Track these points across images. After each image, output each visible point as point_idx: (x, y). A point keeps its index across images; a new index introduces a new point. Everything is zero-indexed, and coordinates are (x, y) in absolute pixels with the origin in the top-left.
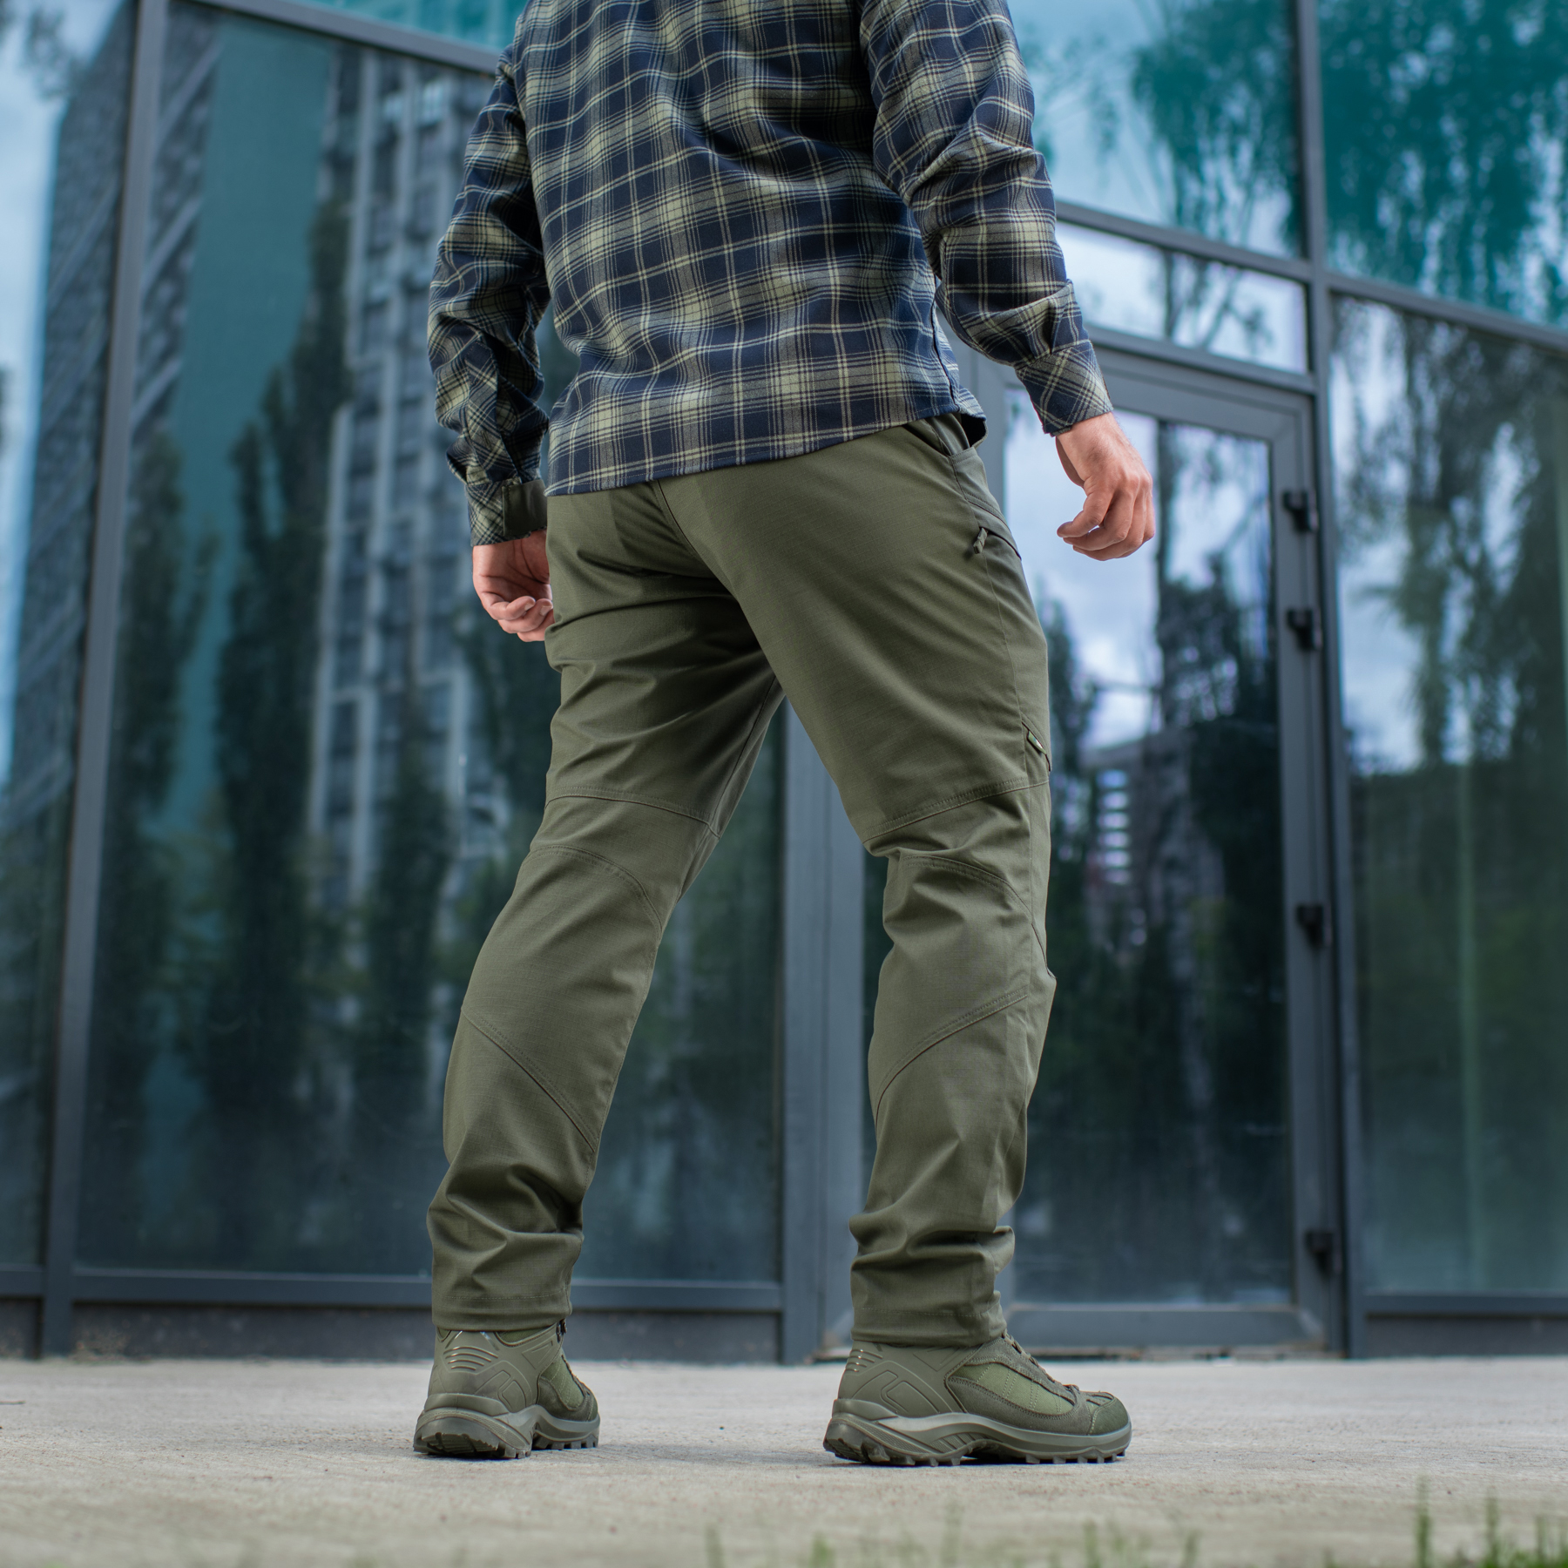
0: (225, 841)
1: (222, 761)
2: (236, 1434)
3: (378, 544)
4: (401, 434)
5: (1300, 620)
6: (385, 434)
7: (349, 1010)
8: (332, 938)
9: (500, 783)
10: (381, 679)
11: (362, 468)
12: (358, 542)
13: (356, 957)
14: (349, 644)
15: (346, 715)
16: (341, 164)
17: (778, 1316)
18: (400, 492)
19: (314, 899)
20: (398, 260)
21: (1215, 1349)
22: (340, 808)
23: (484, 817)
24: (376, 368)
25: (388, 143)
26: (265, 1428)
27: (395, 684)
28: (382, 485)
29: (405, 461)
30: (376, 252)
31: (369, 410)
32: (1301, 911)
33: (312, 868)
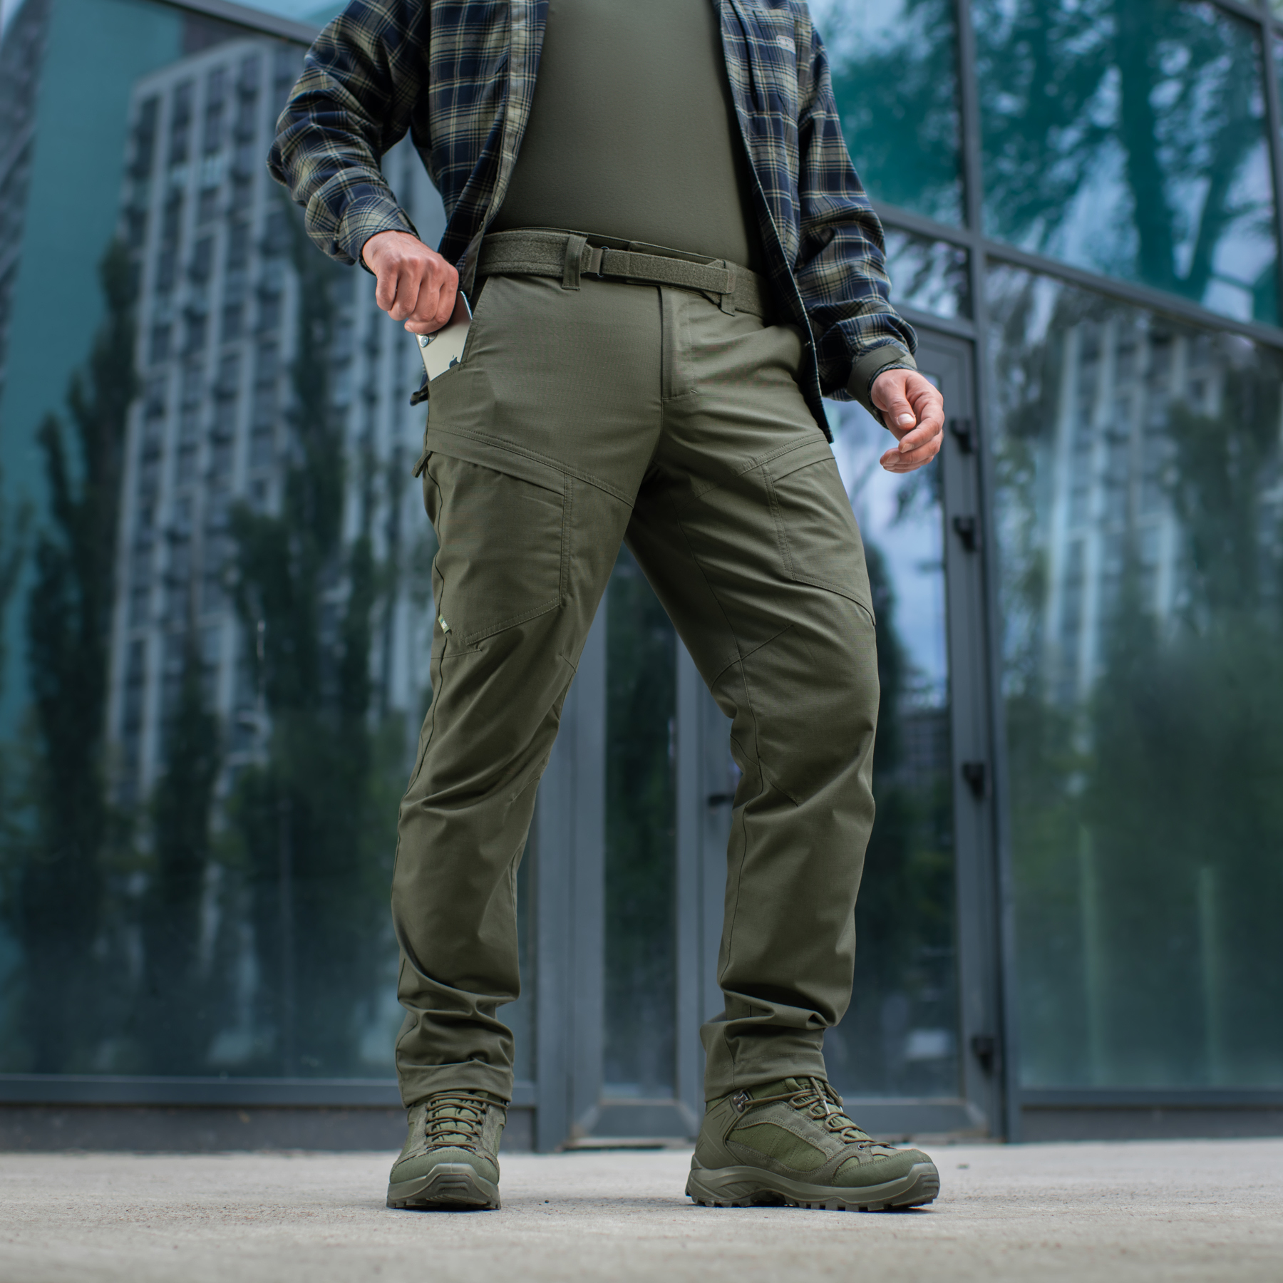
0: (40, 747)
1: (36, 684)
2: (69, 1213)
3: (165, 515)
4: (185, 429)
5: (964, 526)
6: (170, 432)
7: (137, 884)
8: (125, 828)
9: (261, 702)
10: (165, 622)
11: (152, 454)
12: (147, 515)
13: (144, 844)
14: (140, 592)
15: (137, 650)
16: (136, 217)
17: (532, 1111)
18: (183, 474)
19: (112, 798)
20: (182, 294)
21: (898, 1137)
22: (133, 725)
23: (248, 729)
24: (162, 379)
25: (174, 202)
26: (99, 1207)
27: (179, 625)
28: (167, 469)
29: (186, 450)
30: (164, 287)
31: (156, 411)
32: (967, 768)
33: (111, 771)
